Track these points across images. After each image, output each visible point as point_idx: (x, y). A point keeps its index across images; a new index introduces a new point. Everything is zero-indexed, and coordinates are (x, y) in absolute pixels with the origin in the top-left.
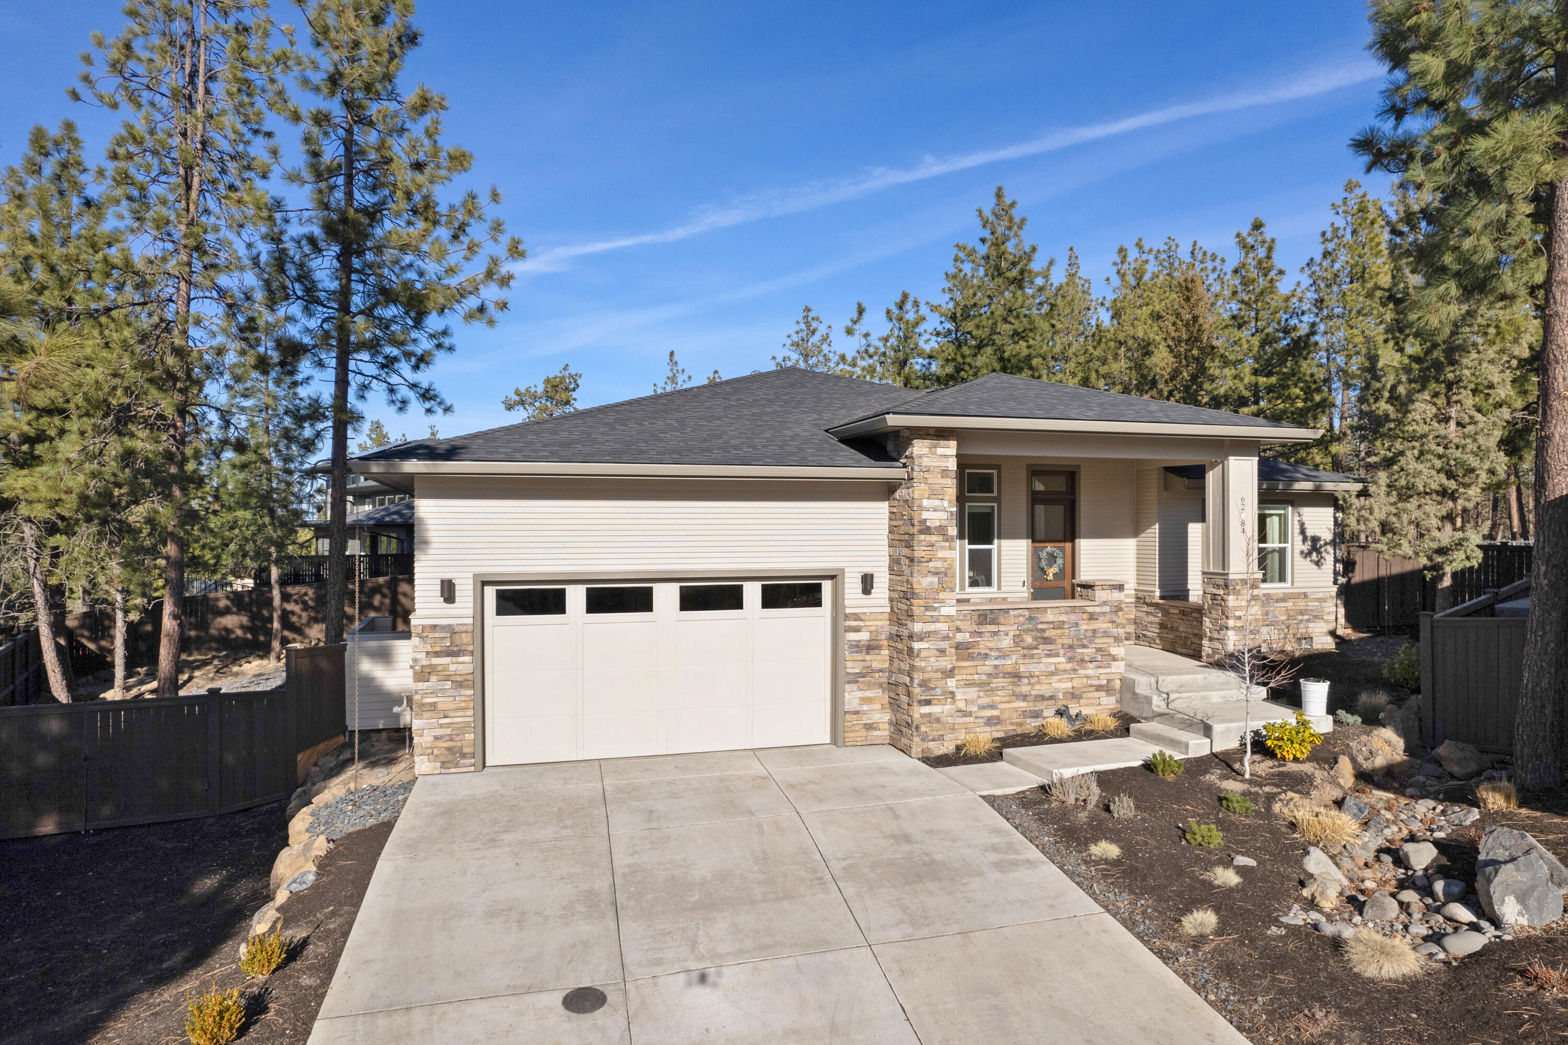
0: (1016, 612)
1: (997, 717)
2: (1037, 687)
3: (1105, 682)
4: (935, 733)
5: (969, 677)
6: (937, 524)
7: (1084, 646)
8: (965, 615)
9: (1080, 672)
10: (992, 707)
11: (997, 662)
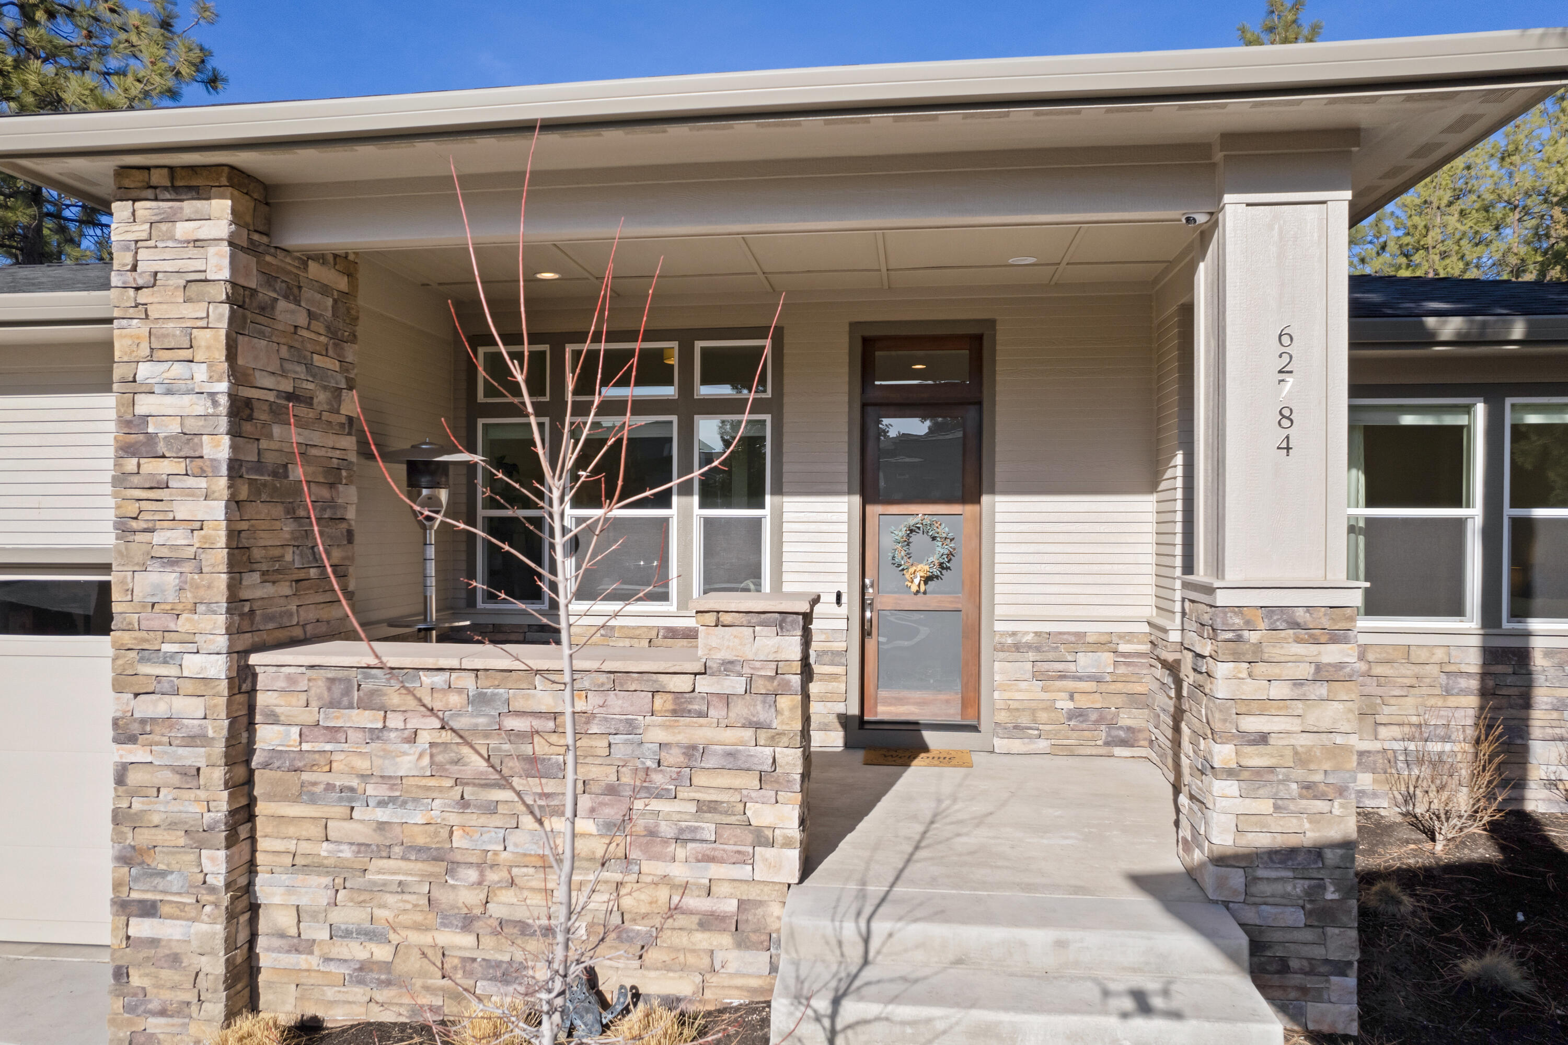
0: (439, 679)
1: (387, 966)
2: (507, 896)
3: (731, 906)
4: (167, 995)
5: (305, 847)
6: (174, 427)
7: (660, 795)
8: (290, 678)
9: (647, 866)
10: (371, 935)
11: (382, 815)
